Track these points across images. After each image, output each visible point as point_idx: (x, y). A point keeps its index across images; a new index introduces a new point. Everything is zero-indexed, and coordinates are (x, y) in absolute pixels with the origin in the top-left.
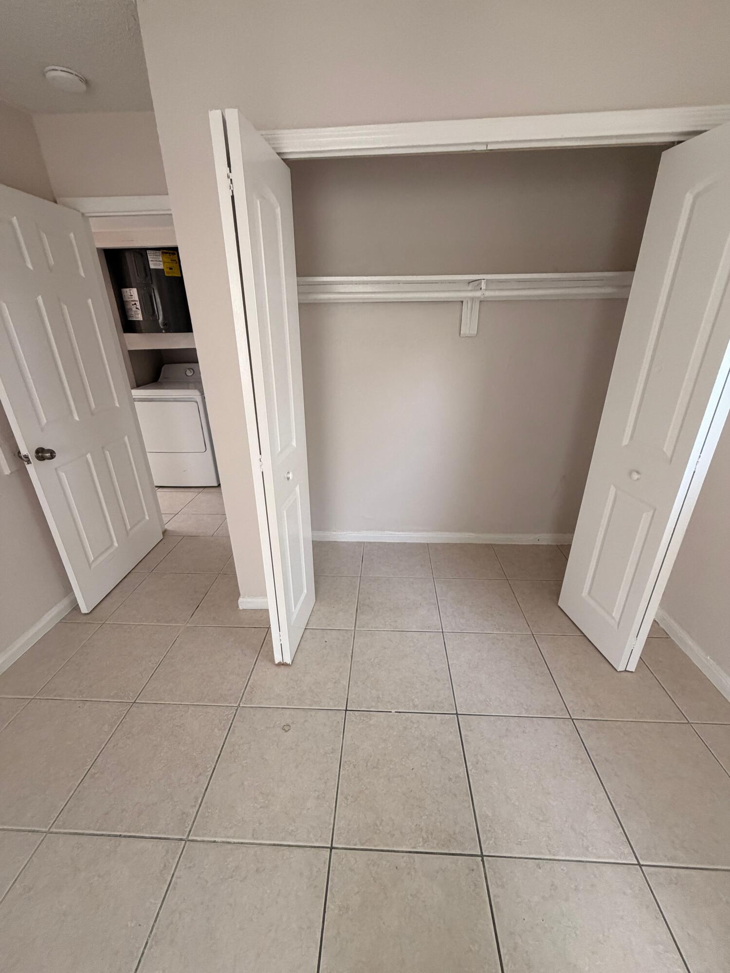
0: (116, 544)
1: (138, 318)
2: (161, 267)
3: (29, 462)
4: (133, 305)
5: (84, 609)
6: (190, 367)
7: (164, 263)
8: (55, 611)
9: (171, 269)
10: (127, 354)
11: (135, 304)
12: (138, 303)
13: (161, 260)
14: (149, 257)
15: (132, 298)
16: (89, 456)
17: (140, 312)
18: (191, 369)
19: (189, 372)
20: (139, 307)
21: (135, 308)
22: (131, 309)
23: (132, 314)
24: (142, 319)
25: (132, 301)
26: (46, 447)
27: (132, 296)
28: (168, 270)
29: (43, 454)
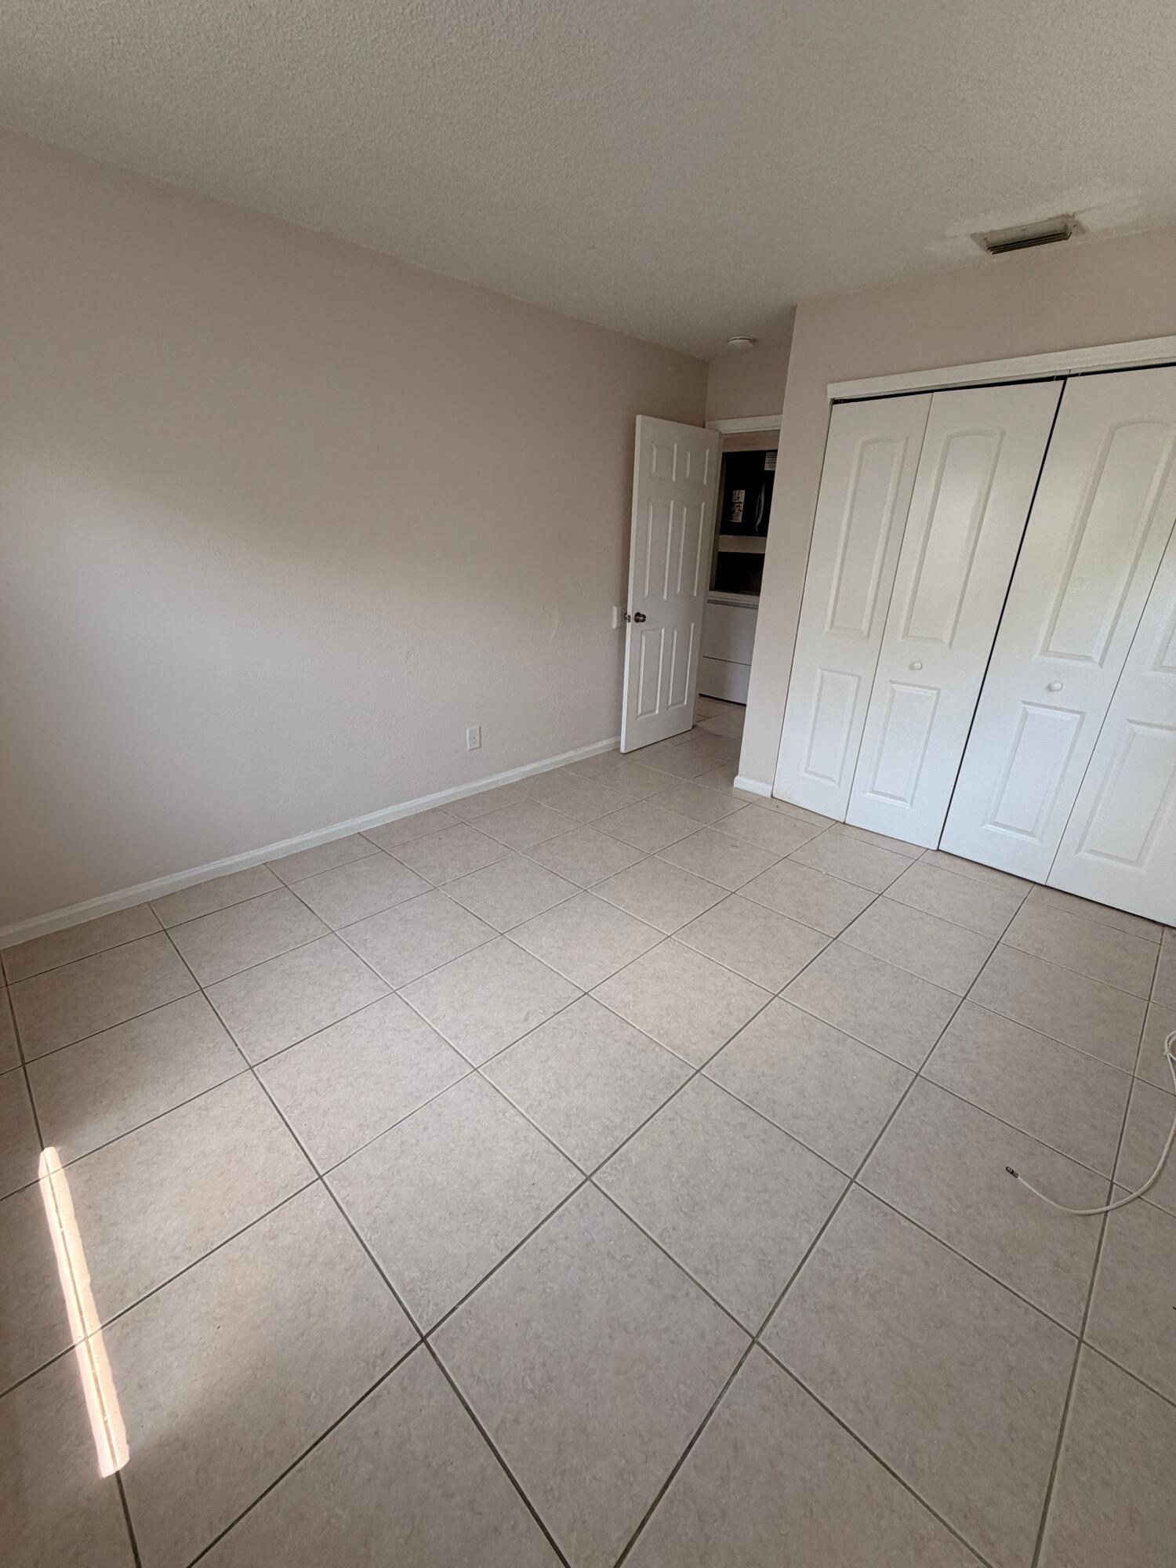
0: (657, 712)
3: (629, 621)
5: (623, 750)
8: (605, 742)
10: (716, 554)
12: (742, 505)
16: (663, 630)
17: (741, 514)
20: (742, 509)
26: (641, 613)
29: (639, 618)
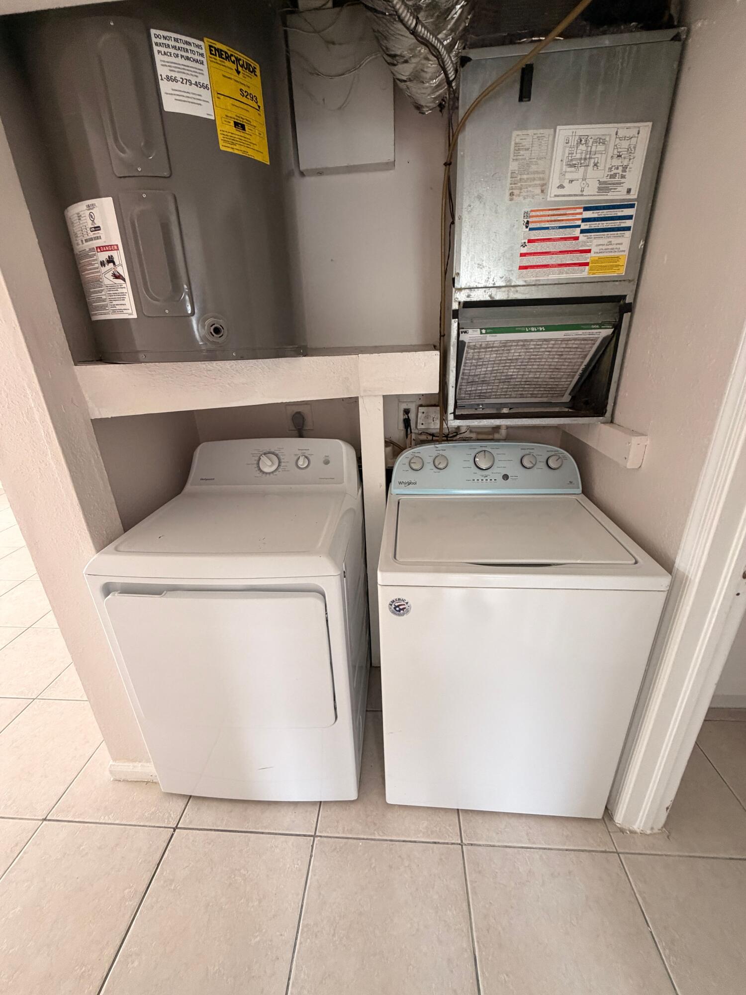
1: (121, 311)
2: (204, 111)
4: (103, 264)
6: (267, 449)
7: (218, 95)
9: (240, 126)
11: (111, 260)
12: (119, 256)
13: (204, 79)
14: (158, 58)
15: (98, 238)
17: (127, 289)
18: (269, 453)
19: (269, 463)
20: (123, 270)
21: (110, 274)
22: (98, 281)
23: (100, 300)
24: (135, 316)
25: (101, 249)
27: (97, 228)
28: (231, 128)
